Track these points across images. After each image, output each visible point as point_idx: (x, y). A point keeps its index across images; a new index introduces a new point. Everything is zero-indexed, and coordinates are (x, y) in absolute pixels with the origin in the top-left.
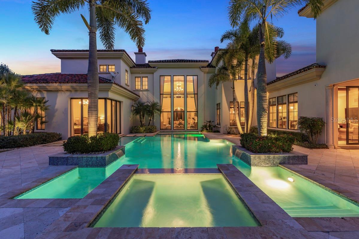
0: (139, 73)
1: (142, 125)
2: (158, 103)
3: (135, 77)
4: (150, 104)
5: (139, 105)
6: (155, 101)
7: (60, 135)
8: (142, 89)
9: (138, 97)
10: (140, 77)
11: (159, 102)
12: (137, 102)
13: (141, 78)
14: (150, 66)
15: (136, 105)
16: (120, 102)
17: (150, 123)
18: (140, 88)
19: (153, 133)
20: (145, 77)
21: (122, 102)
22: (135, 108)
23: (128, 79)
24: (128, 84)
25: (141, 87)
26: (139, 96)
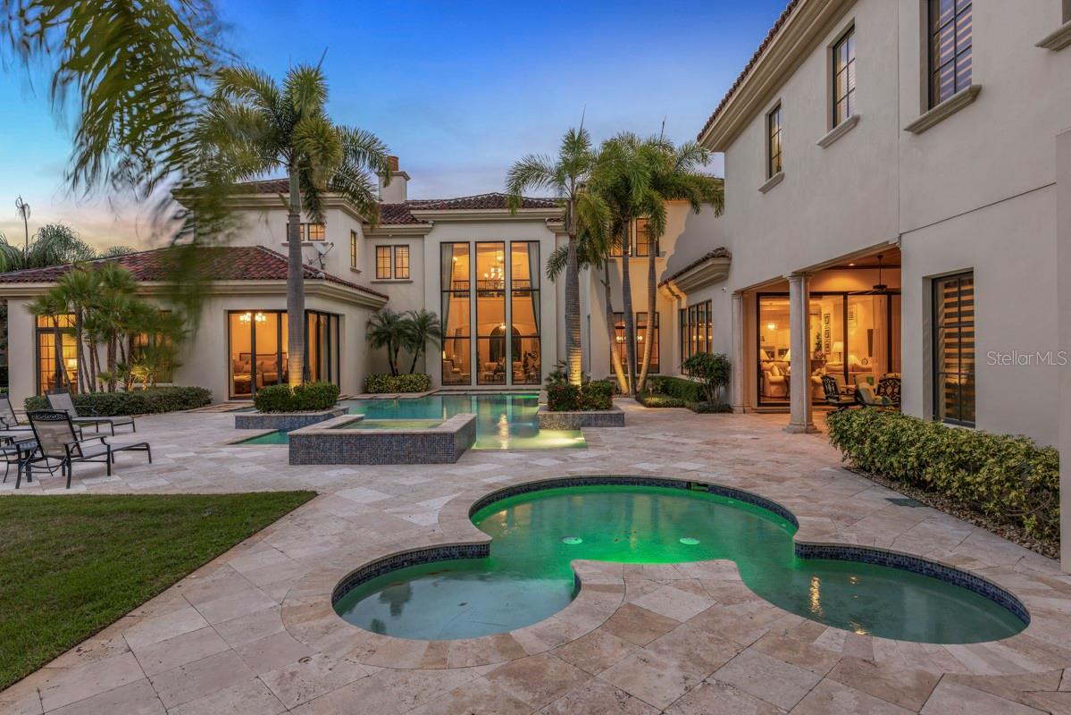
0: (387, 236)
1: (393, 372)
2: (435, 315)
3: (377, 247)
4: (414, 317)
5: (386, 322)
6: (428, 310)
7: (207, 393)
8: (393, 279)
9: (384, 300)
10: (390, 246)
11: (439, 314)
12: (381, 313)
13: (393, 248)
14: (414, 219)
15: (377, 322)
16: (337, 316)
17: (413, 366)
18: (389, 276)
19: (419, 391)
20: (402, 246)
21: (344, 315)
22: (375, 329)
23: (357, 253)
24: (357, 268)
25: (393, 274)
26: (387, 298)
